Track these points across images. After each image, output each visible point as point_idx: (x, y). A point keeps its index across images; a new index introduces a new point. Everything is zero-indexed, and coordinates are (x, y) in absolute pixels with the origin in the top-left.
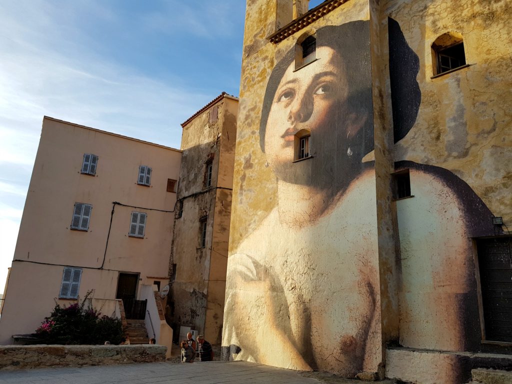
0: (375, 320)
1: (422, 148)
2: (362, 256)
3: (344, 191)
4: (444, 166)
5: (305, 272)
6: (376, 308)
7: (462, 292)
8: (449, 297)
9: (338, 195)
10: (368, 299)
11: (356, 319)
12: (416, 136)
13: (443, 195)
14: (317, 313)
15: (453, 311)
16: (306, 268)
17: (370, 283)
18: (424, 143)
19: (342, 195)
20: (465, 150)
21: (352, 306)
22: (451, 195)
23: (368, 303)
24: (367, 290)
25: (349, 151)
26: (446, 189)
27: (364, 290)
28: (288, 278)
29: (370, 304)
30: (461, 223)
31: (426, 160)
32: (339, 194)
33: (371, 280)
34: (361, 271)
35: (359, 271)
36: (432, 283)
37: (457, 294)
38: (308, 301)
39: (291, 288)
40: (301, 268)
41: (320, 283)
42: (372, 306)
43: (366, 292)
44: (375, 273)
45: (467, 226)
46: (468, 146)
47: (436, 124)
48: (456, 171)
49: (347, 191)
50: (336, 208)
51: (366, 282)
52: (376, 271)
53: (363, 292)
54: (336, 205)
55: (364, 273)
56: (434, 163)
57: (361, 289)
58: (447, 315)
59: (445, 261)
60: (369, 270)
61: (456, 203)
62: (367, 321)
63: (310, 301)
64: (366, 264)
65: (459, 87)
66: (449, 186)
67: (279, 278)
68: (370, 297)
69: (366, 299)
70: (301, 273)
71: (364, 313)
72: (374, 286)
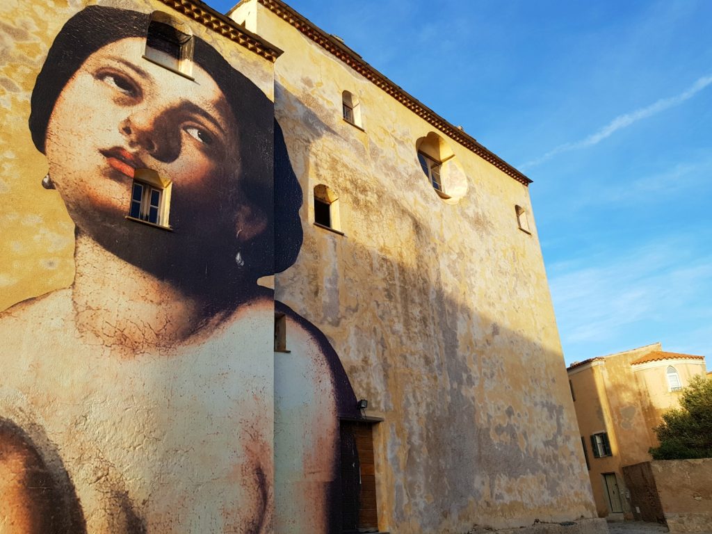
0: (265, 526)
1: (301, 297)
2: (250, 425)
3: (228, 315)
4: (320, 328)
5: (135, 444)
6: (267, 507)
7: (330, 481)
8: (319, 486)
9: (216, 318)
10: (255, 493)
11: (235, 528)
12: (295, 279)
13: (319, 361)
14: (159, 528)
15: (321, 505)
16: (140, 437)
17: (260, 468)
18: (303, 292)
19: (223, 319)
20: (337, 320)
21: (230, 506)
22: (326, 364)
23: (256, 500)
24: (255, 480)
25: (238, 257)
26: (322, 356)
27: (251, 479)
28: (86, 456)
29: (259, 502)
30: (332, 398)
31: (305, 313)
32: (218, 316)
33: (262, 463)
34: (247, 448)
35: (245, 448)
36: (302, 469)
37: (325, 483)
38: (140, 505)
39: (94, 479)
40: (125, 436)
41: (169, 467)
42: (261, 504)
43: (253, 482)
44: (268, 453)
45: (337, 404)
46: (339, 316)
47: (316, 277)
48: (330, 338)
49: (233, 317)
50: (211, 337)
51: (254, 467)
52: (269, 449)
53: (248, 483)
54: (212, 332)
55: (252, 453)
56: (311, 319)
57: (246, 478)
58: (315, 510)
59: (317, 441)
60: (259, 448)
61: (329, 374)
62: (253, 530)
63: (144, 503)
64: (255, 438)
65: (335, 250)
66: (324, 353)
67: (60, 453)
68: (259, 491)
69: (253, 494)
70: (126, 445)
71: (250, 518)
72: (265, 473)
